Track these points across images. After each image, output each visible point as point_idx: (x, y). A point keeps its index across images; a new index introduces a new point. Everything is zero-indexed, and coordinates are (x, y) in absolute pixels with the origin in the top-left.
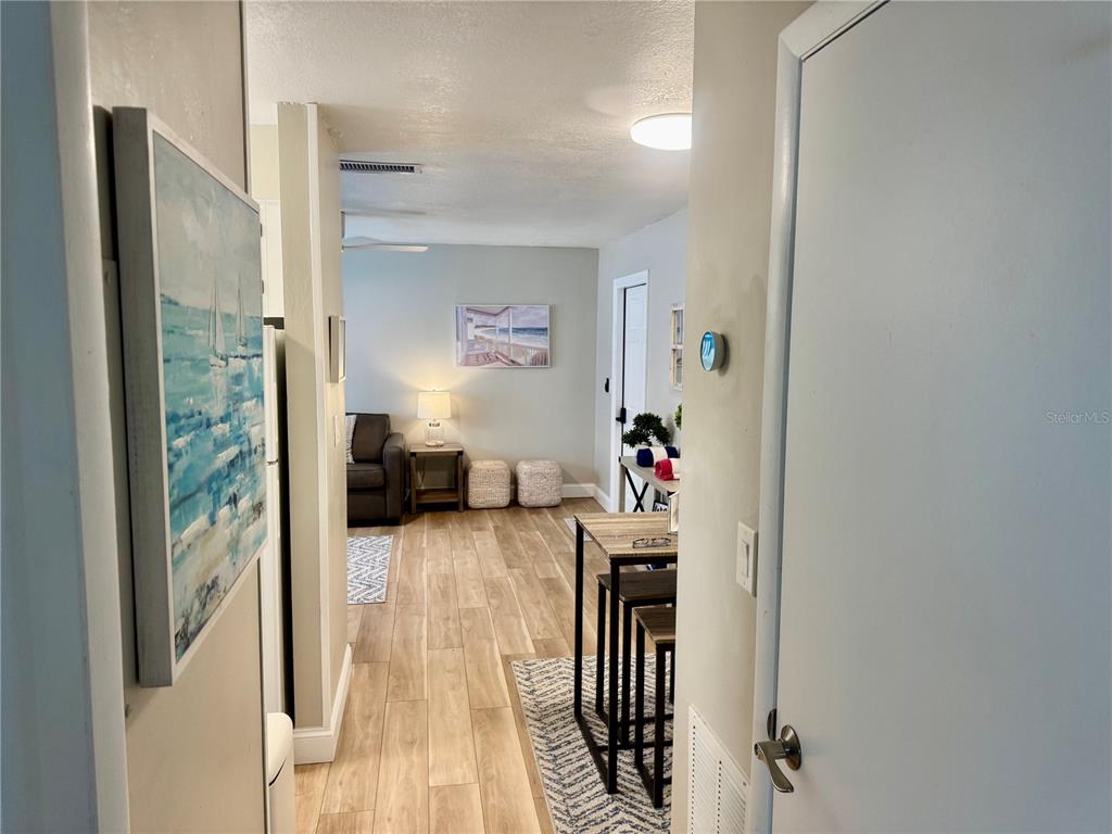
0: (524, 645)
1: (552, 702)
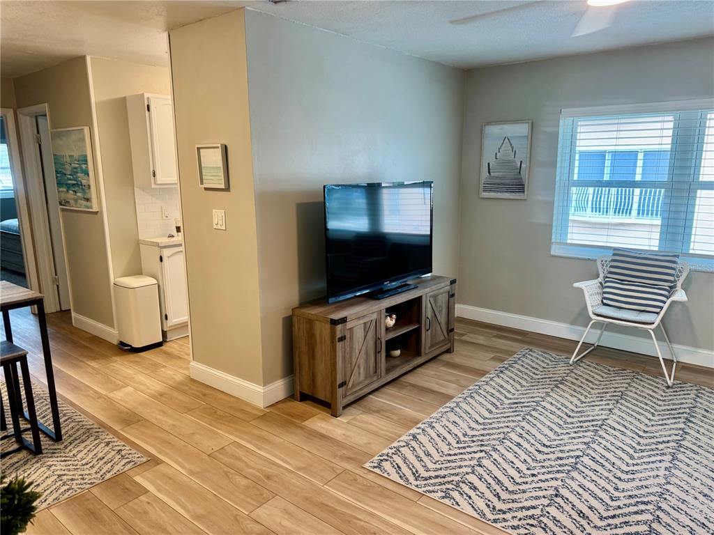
0: (153, 483)
1: (85, 443)
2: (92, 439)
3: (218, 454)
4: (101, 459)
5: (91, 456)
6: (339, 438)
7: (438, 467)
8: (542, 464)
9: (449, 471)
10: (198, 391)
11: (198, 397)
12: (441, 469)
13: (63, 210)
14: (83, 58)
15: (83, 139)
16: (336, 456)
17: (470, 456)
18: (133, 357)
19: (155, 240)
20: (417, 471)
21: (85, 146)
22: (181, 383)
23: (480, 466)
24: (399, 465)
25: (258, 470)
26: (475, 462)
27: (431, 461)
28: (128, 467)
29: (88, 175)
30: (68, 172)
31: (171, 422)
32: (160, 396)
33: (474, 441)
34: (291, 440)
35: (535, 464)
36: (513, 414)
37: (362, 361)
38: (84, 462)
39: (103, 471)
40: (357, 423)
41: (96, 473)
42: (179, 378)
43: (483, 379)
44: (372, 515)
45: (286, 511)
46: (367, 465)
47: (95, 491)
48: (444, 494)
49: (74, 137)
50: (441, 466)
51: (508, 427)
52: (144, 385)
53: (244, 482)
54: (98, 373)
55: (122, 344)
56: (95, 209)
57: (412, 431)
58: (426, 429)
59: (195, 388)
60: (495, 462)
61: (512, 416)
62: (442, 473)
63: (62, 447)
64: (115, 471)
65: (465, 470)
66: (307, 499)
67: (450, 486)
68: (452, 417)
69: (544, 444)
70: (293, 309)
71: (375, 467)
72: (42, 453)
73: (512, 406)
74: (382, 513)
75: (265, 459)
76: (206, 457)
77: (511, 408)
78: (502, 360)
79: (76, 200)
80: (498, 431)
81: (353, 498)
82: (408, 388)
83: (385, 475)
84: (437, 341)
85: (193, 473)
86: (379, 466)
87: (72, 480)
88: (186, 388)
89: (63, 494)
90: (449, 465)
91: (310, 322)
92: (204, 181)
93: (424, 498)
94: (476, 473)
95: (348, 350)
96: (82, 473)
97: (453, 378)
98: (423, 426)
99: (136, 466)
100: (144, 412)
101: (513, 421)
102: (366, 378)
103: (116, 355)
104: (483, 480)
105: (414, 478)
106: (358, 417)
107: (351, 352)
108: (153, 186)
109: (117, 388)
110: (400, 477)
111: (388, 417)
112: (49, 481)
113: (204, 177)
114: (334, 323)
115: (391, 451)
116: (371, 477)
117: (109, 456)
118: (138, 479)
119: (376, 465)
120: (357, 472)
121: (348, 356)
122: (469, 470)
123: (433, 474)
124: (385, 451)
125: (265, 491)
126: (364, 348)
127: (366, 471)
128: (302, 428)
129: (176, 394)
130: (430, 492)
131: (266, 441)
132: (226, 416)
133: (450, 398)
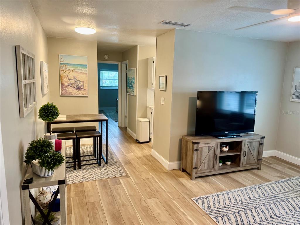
0: (124, 182)
1: (113, 166)
2: (115, 165)
3: (146, 180)
4: (114, 172)
5: (112, 170)
6: (188, 187)
7: (220, 207)
8: (268, 222)
9: (223, 211)
10: (151, 159)
11: (150, 162)
12: (220, 209)
13: (128, 94)
14: (137, 46)
15: (134, 72)
16: (184, 192)
17: (236, 208)
18: (138, 145)
19: (151, 107)
20: (210, 206)
21: (134, 74)
22: (148, 156)
23: (238, 213)
24: (205, 202)
25: (155, 188)
26: (237, 211)
27: (218, 205)
28: (120, 176)
29: (134, 83)
30: (130, 83)
31: (138, 166)
32: (139, 158)
33: (242, 204)
34: (171, 183)
35: (265, 221)
36: (270, 200)
37: (206, 161)
38: (110, 171)
39: (113, 175)
40: (198, 184)
41: (111, 175)
42: (148, 154)
43: (267, 183)
44: (184, 214)
45: (156, 203)
46: (192, 199)
47: (109, 180)
48: (215, 217)
49: (132, 71)
50: (222, 208)
51: (263, 204)
52: (137, 154)
53: (149, 190)
54: (126, 147)
55: (137, 140)
56: (135, 95)
57: (218, 193)
58: (225, 194)
59: (151, 158)
60: (246, 214)
61: (269, 200)
62: (220, 210)
63: (106, 166)
64: (116, 176)
65: (230, 212)
66: (165, 201)
67: (220, 215)
68: (240, 193)
69: (276, 215)
70: (182, 136)
71: (195, 200)
72: (101, 166)
73: (272, 197)
74: (188, 214)
75: (159, 186)
76: (142, 179)
77: (271, 197)
78: (283, 178)
79: (131, 91)
80: (257, 204)
81: (181, 207)
82: (229, 178)
83: (197, 204)
84: (250, 163)
85: (136, 183)
86: (197, 200)
87: (104, 175)
88: (148, 157)
89: (100, 178)
90: (225, 208)
91: (187, 142)
92: (160, 88)
93: (207, 216)
94: (235, 215)
95: (199, 155)
96: (108, 174)
97: (252, 179)
98: (223, 192)
99: (122, 176)
100: (132, 162)
101: (268, 202)
102: (208, 169)
103: (134, 143)
104: (236, 218)
105: (207, 208)
106: (200, 183)
107: (201, 157)
108: (152, 88)
109: (129, 153)
110: (202, 206)
111: (212, 186)
112: (99, 174)
113: (160, 86)
114: (194, 143)
115: (204, 197)
116: (191, 202)
117: (117, 171)
118: (121, 180)
119: (196, 199)
120: (188, 200)
121: (199, 158)
122: (232, 213)
123: (216, 209)
124: (202, 196)
125: (154, 195)
126: (208, 157)
127: (191, 200)
128: (177, 180)
129: (144, 159)
130: (210, 214)
131: (163, 180)
132: (155, 169)
133: (244, 186)
